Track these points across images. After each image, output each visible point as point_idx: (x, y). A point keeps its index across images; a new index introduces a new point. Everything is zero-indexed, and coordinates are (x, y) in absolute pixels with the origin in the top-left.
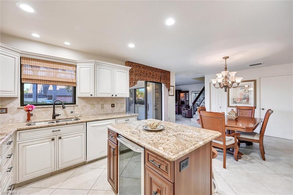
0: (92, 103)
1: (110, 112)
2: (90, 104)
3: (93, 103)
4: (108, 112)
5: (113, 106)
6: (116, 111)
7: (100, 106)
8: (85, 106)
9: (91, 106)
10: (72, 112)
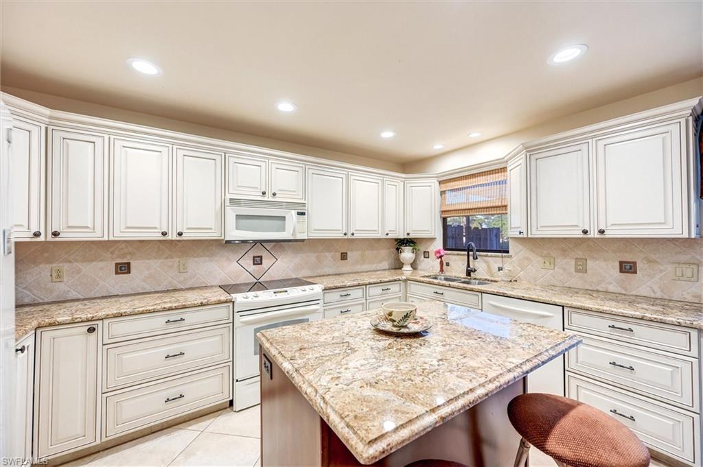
0: (545, 252)
1: (611, 288)
2: (541, 256)
3: (549, 254)
4: (603, 285)
5: (628, 268)
6: (644, 291)
7: (573, 262)
8: (527, 258)
9: (542, 260)
10: (500, 269)
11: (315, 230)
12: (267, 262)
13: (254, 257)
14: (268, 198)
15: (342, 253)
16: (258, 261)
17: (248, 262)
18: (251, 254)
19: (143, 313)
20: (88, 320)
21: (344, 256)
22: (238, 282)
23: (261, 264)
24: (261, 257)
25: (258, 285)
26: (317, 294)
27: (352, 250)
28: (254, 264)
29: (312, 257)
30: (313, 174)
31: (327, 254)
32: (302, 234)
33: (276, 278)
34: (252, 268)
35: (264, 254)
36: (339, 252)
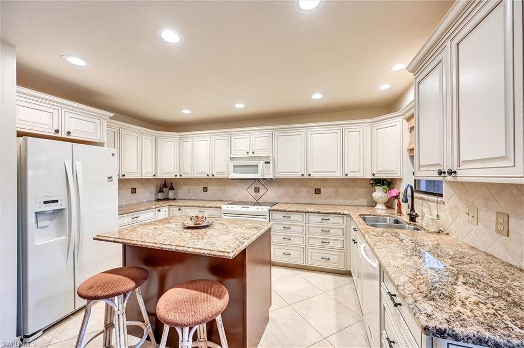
3: (473, 203)
7: (494, 217)
11: (280, 172)
12: (262, 191)
13: (255, 188)
14: (251, 155)
15: (315, 189)
16: (257, 190)
17: (252, 190)
18: (253, 186)
19: (191, 206)
20: (179, 206)
21: (318, 191)
22: (247, 201)
23: (259, 192)
24: (259, 188)
25: (257, 203)
26: (265, 212)
27: (325, 187)
28: (255, 192)
29: (291, 190)
30: (278, 136)
31: (303, 189)
32: (268, 176)
33: (267, 201)
34: (254, 194)
35: (261, 186)
36: (312, 188)
